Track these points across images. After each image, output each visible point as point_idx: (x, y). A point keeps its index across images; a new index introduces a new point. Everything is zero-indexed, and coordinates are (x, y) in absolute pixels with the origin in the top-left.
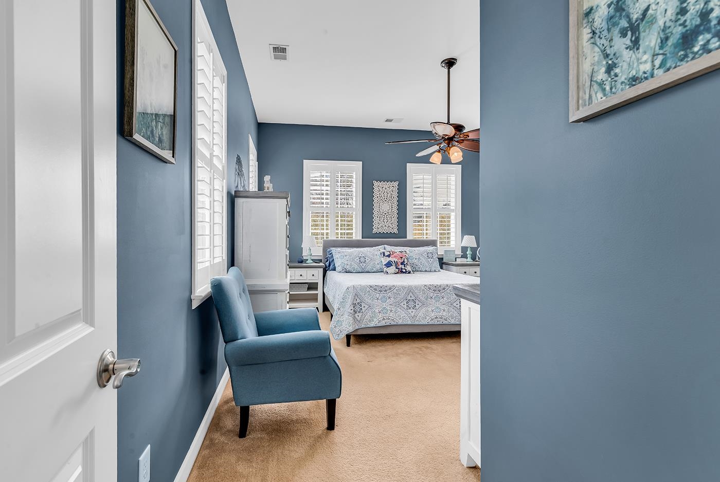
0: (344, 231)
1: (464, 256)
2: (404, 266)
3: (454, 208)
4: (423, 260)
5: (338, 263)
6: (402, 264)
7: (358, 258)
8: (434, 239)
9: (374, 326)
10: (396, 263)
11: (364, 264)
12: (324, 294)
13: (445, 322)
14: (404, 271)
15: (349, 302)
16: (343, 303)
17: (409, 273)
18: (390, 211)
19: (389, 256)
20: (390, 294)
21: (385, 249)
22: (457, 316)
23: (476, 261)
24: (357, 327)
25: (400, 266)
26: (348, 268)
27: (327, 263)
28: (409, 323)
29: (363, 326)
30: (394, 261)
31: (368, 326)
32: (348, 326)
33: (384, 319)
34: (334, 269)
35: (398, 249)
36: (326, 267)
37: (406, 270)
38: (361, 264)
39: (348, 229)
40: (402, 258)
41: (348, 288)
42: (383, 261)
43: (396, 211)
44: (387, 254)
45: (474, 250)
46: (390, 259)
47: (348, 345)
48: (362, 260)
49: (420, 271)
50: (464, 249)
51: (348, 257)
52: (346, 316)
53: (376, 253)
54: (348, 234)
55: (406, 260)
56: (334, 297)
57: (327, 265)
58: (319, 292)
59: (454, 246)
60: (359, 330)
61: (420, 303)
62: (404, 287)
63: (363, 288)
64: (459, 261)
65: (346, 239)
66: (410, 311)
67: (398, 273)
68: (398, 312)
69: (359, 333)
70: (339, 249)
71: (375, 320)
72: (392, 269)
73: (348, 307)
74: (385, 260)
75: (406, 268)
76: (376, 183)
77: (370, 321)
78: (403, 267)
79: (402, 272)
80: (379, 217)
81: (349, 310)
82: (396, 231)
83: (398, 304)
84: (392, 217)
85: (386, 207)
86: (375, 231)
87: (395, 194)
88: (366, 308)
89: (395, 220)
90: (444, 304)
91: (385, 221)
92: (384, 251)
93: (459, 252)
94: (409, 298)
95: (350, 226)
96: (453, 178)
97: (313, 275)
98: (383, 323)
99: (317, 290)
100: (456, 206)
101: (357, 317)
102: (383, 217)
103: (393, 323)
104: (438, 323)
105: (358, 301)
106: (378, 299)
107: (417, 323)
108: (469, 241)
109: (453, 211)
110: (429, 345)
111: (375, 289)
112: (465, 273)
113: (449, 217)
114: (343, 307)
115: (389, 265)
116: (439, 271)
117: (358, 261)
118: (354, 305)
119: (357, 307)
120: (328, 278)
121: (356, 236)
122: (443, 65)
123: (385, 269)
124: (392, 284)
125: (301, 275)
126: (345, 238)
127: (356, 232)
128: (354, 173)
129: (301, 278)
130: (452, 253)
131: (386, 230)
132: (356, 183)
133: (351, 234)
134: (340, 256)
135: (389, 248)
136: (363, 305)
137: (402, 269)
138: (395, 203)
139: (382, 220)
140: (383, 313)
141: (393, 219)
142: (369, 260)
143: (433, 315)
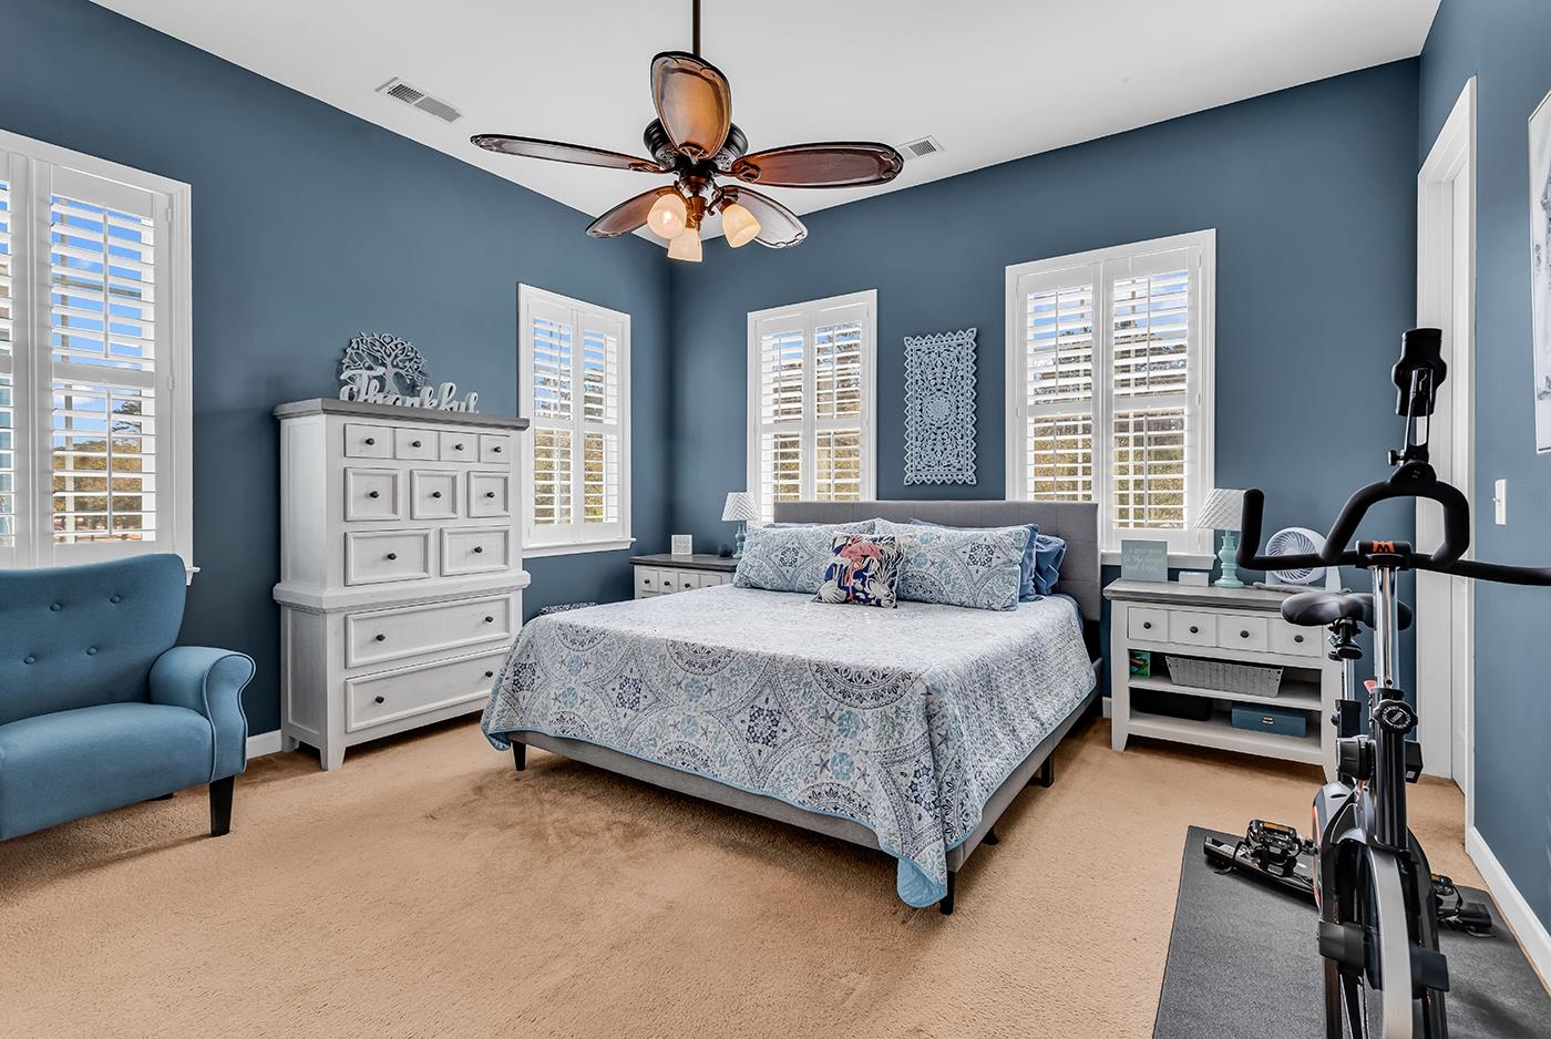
0: (830, 481)
2: (863, 584)
4: (955, 569)
6: (858, 575)
7: (779, 553)
10: (841, 573)
11: (792, 569)
13: (702, 771)
14: (862, 596)
17: (878, 604)
18: (952, 418)
19: (839, 550)
24: (519, 726)
25: (852, 582)
26: (753, 576)
28: (615, 745)
29: (529, 725)
30: (839, 566)
37: (866, 594)
38: (785, 569)
40: (865, 557)
43: (971, 418)
46: (837, 559)
48: (788, 557)
49: (944, 603)
51: (759, 547)
61: (650, 695)
65: (833, 500)
66: (621, 711)
67: (846, 602)
75: (866, 590)
76: (911, 344)
77: (542, 717)
78: (859, 586)
79: (857, 600)
80: (920, 438)
82: (969, 476)
83: (600, 687)
84: (959, 436)
85: (939, 408)
86: (910, 476)
87: (967, 367)
88: (539, 682)
89: (967, 446)
91: (939, 448)
100: (1192, 385)
101: (521, 700)
102: (933, 436)
103: (580, 735)
104: (684, 768)
106: (564, 661)
107: (631, 751)
113: (1179, 425)
115: (829, 574)
117: (777, 560)
118: (516, 667)
119: (523, 675)
121: (861, 494)
123: (821, 588)
128: (858, 324)
131: (938, 474)
132: (864, 350)
136: (538, 671)
137: (855, 590)
138: (969, 394)
139: (929, 448)
140: (565, 703)
141: (960, 442)
142: (806, 557)
143: (673, 737)
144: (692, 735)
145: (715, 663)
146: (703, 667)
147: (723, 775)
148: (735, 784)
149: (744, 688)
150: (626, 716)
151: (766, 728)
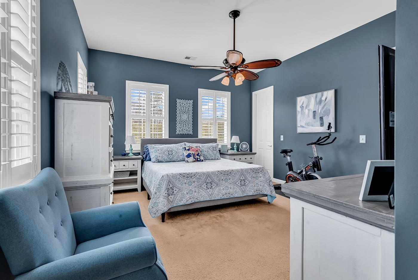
0: (156, 133)
1: (232, 149)
3: (226, 119)
4: (211, 152)
5: (153, 156)
6: (198, 155)
7: (167, 152)
8: (215, 138)
9: (183, 204)
10: (194, 155)
11: (172, 156)
12: (142, 178)
13: (232, 196)
14: (199, 160)
15: (164, 187)
16: (159, 189)
17: (202, 161)
18: (188, 119)
19: (189, 150)
20: (194, 179)
21: (185, 145)
22: (239, 191)
23: (239, 152)
24: (170, 207)
25: (197, 157)
26: (160, 159)
27: (144, 156)
28: (208, 199)
29: (175, 205)
30: (193, 153)
31: (179, 205)
32: (163, 207)
33: (190, 198)
34: (150, 160)
35: (194, 145)
36: (144, 158)
37: (200, 159)
38: (170, 156)
39: (159, 131)
40: (197, 151)
41: (163, 177)
42: (185, 153)
43: (192, 120)
44: (187, 148)
45: (238, 145)
46: (190, 152)
47: (163, 221)
48: (170, 153)
49: (209, 159)
50: (232, 144)
51: (160, 151)
52: (161, 199)
53: (180, 148)
54: (159, 134)
55: (200, 153)
56: (151, 182)
57: (145, 157)
58: (138, 177)
59: (226, 143)
60: (171, 209)
61: (215, 184)
62: (204, 173)
63: (174, 176)
64: (230, 152)
66: (208, 190)
67: (195, 161)
68: (201, 192)
69: (172, 210)
70: (153, 145)
71: (184, 199)
72: (191, 159)
73: (163, 191)
74: (186, 153)
75: (200, 158)
76: (178, 101)
77: (180, 201)
78: (198, 157)
79: (198, 161)
80: (180, 123)
81: (164, 194)
82: (191, 133)
83: (200, 187)
84: (189, 123)
85: (185, 117)
87: (191, 108)
88: (177, 191)
89: (191, 126)
90: (230, 184)
91: (185, 126)
92: (185, 146)
93: (229, 147)
94: (208, 181)
95: (160, 129)
96: (226, 100)
97: (134, 165)
98: (190, 202)
99: (137, 176)
100: (227, 118)
101: (170, 199)
102: (183, 123)
103: (197, 201)
104: (227, 197)
105: (171, 186)
106: (185, 183)
107: (213, 199)
108: (236, 139)
109: (225, 120)
110: (221, 214)
111: (184, 176)
112: (234, 159)
113: (223, 124)
114: (159, 192)
115: (189, 156)
116: (220, 159)
117: (167, 154)
118: (168, 190)
119: (170, 191)
120: (145, 167)
121: (165, 136)
122: (231, 15)
123: (186, 159)
124: (195, 171)
125: (124, 165)
126: (158, 137)
127: (165, 134)
128: (164, 93)
129: (124, 167)
130: (226, 147)
131: (185, 132)
132: (165, 100)
133: (162, 135)
134: (154, 150)
135: (188, 145)
136: (175, 189)
137: (197, 158)
138: (191, 115)
139: (182, 126)
140: (190, 194)
141: (189, 125)
142: (175, 153)
143: (224, 192)
144: (228, 190)
145: (230, 173)
146: (227, 174)
147: (236, 196)
148: (239, 196)
149: (238, 176)
150: (210, 191)
151: (243, 183)
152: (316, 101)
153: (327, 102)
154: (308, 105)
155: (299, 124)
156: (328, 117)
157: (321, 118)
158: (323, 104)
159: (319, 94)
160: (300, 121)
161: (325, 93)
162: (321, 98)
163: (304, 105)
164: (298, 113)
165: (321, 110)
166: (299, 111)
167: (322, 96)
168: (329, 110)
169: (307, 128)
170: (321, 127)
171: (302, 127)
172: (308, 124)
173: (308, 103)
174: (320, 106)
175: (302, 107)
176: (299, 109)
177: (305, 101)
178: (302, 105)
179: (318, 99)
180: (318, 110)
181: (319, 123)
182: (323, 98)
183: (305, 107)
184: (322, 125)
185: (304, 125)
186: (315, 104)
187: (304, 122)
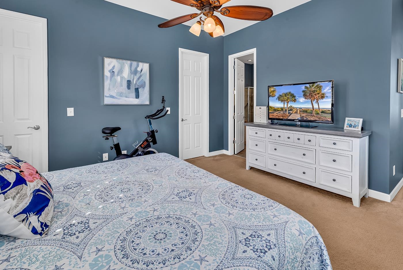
152: (131, 69)
153: (143, 74)
154: (120, 72)
155: (106, 93)
156: (144, 89)
157: (137, 90)
158: (138, 75)
159: (135, 63)
160: (109, 89)
161: (141, 64)
162: (136, 68)
163: (116, 70)
164: (105, 78)
165: (136, 81)
166: (107, 76)
167: (138, 66)
168: (145, 82)
169: (119, 99)
170: (137, 99)
171: (112, 97)
172: (121, 95)
173: (121, 69)
174: (135, 77)
175: (112, 72)
176: (107, 73)
177: (116, 66)
178: (111, 70)
179: (133, 69)
180: (133, 80)
181: (134, 94)
182: (139, 69)
183: (116, 73)
184: (137, 96)
185: (114, 95)
186: (130, 73)
187: (116, 91)
